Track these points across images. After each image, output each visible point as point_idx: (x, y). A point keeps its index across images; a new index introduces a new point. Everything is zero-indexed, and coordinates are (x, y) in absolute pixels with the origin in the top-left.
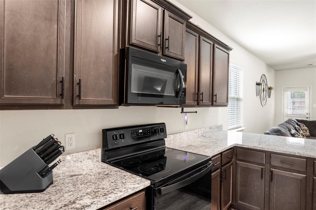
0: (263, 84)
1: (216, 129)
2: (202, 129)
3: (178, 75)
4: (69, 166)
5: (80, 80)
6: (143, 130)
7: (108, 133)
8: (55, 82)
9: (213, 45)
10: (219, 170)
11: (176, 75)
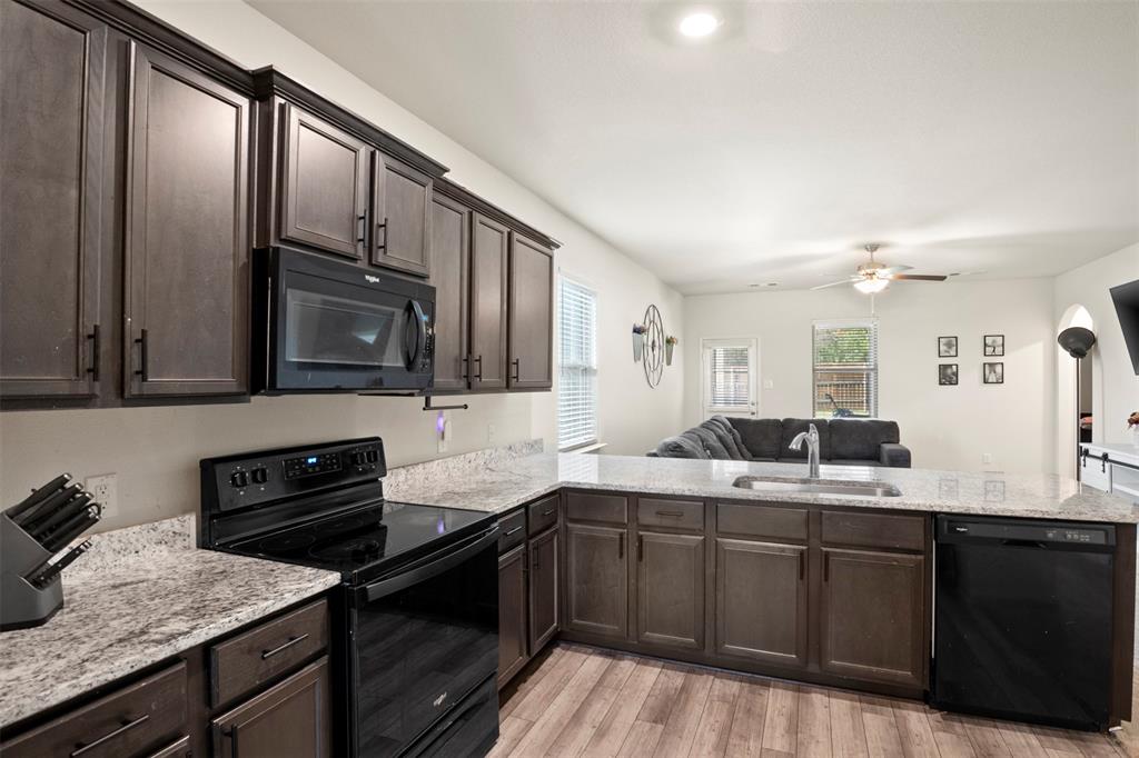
0: (651, 330)
1: (524, 451)
2: (488, 452)
3: (413, 315)
4: (99, 564)
5: (144, 332)
6: (318, 457)
7: (219, 468)
8: (73, 337)
9: (509, 234)
10: (522, 547)
11: (407, 315)
